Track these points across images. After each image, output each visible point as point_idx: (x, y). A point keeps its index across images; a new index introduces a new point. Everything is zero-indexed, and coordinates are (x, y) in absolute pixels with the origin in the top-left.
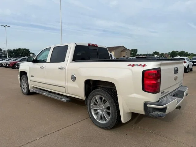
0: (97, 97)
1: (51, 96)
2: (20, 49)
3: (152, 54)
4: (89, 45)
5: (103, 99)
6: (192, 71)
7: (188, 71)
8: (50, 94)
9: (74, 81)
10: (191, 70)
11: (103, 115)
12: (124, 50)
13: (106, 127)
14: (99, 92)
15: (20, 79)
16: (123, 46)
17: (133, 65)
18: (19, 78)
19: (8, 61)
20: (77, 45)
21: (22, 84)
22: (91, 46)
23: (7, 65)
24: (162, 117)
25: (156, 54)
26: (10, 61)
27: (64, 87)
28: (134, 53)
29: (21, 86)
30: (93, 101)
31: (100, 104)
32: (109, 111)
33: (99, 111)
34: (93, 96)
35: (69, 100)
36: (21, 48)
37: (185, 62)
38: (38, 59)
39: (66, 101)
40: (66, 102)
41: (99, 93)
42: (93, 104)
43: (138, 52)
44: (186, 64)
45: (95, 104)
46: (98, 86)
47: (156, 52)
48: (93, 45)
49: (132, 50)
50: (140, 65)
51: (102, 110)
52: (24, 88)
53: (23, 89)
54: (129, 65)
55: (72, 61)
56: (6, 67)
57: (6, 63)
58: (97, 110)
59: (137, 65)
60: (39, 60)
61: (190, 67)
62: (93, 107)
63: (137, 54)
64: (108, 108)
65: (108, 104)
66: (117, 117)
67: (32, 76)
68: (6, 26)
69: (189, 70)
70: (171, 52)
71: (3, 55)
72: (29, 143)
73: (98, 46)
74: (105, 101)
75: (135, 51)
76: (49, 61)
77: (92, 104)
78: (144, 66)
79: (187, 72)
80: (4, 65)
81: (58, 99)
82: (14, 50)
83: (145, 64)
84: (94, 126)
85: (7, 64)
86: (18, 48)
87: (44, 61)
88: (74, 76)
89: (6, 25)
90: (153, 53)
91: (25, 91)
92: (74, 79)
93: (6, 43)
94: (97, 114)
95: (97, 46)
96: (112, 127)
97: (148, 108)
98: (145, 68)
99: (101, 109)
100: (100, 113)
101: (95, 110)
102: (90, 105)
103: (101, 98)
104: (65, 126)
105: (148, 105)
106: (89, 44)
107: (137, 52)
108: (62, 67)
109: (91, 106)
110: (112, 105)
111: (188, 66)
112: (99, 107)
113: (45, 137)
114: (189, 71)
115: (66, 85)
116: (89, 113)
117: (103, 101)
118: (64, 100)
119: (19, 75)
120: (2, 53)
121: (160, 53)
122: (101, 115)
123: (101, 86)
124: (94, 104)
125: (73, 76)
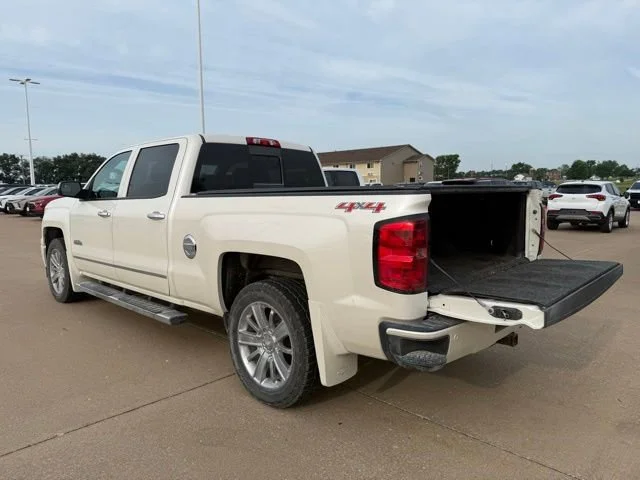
0: (256, 309)
1: (131, 304)
2: (75, 156)
3: (508, 172)
4: (249, 144)
5: (272, 312)
6: (626, 226)
7: (610, 227)
8: (129, 297)
9: (191, 257)
10: (622, 223)
11: (273, 362)
12: (412, 158)
13: (279, 402)
14: (259, 290)
15: (47, 250)
16: (409, 146)
17: (351, 207)
18: (43, 247)
19: (30, 194)
20: (207, 141)
21: (51, 267)
22: (257, 145)
23: (28, 209)
24: (428, 367)
25: (521, 172)
26: (37, 194)
27: (164, 277)
28: (446, 168)
29: (48, 275)
30: (244, 320)
31: (264, 330)
32: (289, 351)
33: (261, 351)
34: (245, 304)
35: (180, 318)
36: (79, 154)
37: (601, 198)
38: (96, 189)
39: (172, 320)
40: (169, 323)
41: (259, 294)
42: (245, 329)
43: (460, 164)
44: (602, 203)
45: (250, 330)
46: (269, 272)
47: (520, 165)
48: (265, 144)
49: (441, 159)
50: (369, 206)
51: (271, 348)
52: (57, 281)
53: (54, 285)
54: (341, 206)
55: (188, 194)
56: (23, 213)
57: (25, 202)
58: (255, 348)
59: (360, 206)
60: (100, 191)
61: (619, 213)
62: (245, 338)
63: (457, 171)
64: (286, 342)
65: (284, 329)
66: (307, 368)
67: (78, 243)
68: (27, 83)
69: (616, 224)
70: (570, 165)
71: (21, 177)
72: (29, 446)
73: (283, 146)
74: (276, 320)
75: (452, 161)
76: (124, 196)
77: (242, 330)
78: (380, 207)
79: (608, 231)
80: (17, 207)
81: (148, 313)
82: (58, 160)
83: (381, 201)
84: (248, 400)
85: (26, 205)
86: (69, 154)
87: (113, 195)
88: (191, 242)
89: (28, 80)
90: (509, 168)
91: (60, 290)
92: (191, 250)
93: (27, 137)
94: (255, 360)
95: (277, 145)
96: (295, 400)
97: (390, 340)
99: (268, 343)
100: (266, 356)
101: (252, 349)
102: (235, 331)
103: (267, 311)
104: (157, 398)
105: (390, 331)
106: (250, 140)
107: (456, 166)
108: (158, 213)
109: (240, 337)
110: (295, 334)
111: (612, 210)
112: (262, 338)
113: (84, 430)
114: (614, 228)
115: (170, 269)
116: (234, 356)
117: (271, 317)
118: (165, 316)
119: (42, 240)
120: (17, 168)
121: (535, 167)
122: (268, 364)
123: (278, 273)
124: (248, 330)
125: (189, 240)
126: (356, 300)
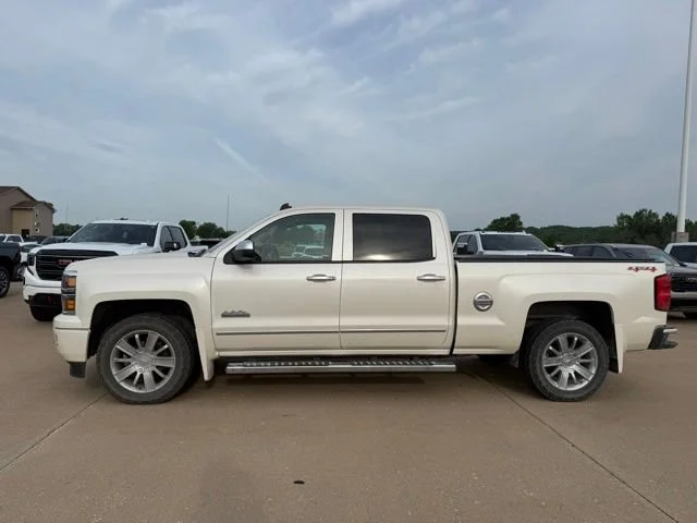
0: (561, 339)
5: (576, 339)
9: (484, 311)
16: (19, 189)
17: (637, 269)
27: (444, 331)
32: (588, 360)
33: (561, 368)
50: (647, 269)
54: (630, 268)
59: (642, 268)
62: (548, 363)
78: (654, 269)
83: (653, 266)
88: (487, 298)
92: (485, 304)
98: (657, 273)
99: (568, 361)
108: (433, 275)
109: (544, 362)
122: (570, 374)
125: (484, 296)
126: (644, 319)
